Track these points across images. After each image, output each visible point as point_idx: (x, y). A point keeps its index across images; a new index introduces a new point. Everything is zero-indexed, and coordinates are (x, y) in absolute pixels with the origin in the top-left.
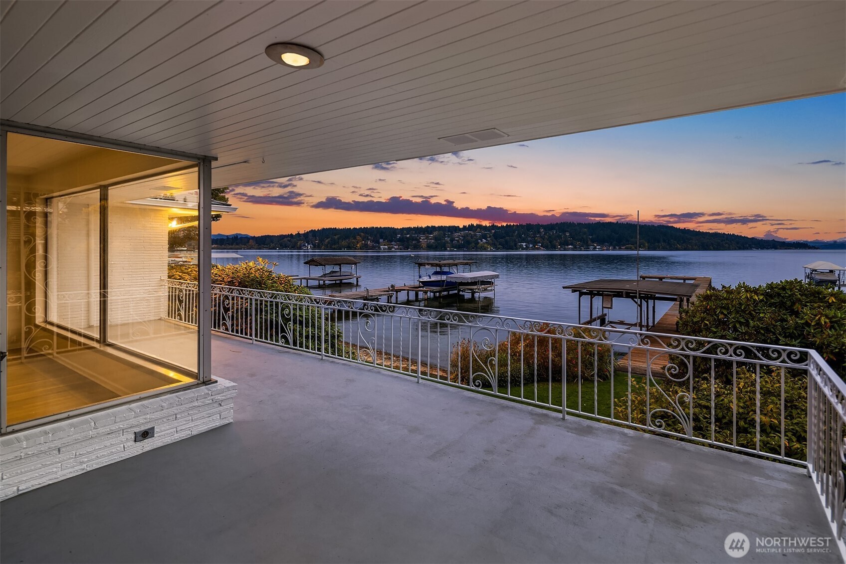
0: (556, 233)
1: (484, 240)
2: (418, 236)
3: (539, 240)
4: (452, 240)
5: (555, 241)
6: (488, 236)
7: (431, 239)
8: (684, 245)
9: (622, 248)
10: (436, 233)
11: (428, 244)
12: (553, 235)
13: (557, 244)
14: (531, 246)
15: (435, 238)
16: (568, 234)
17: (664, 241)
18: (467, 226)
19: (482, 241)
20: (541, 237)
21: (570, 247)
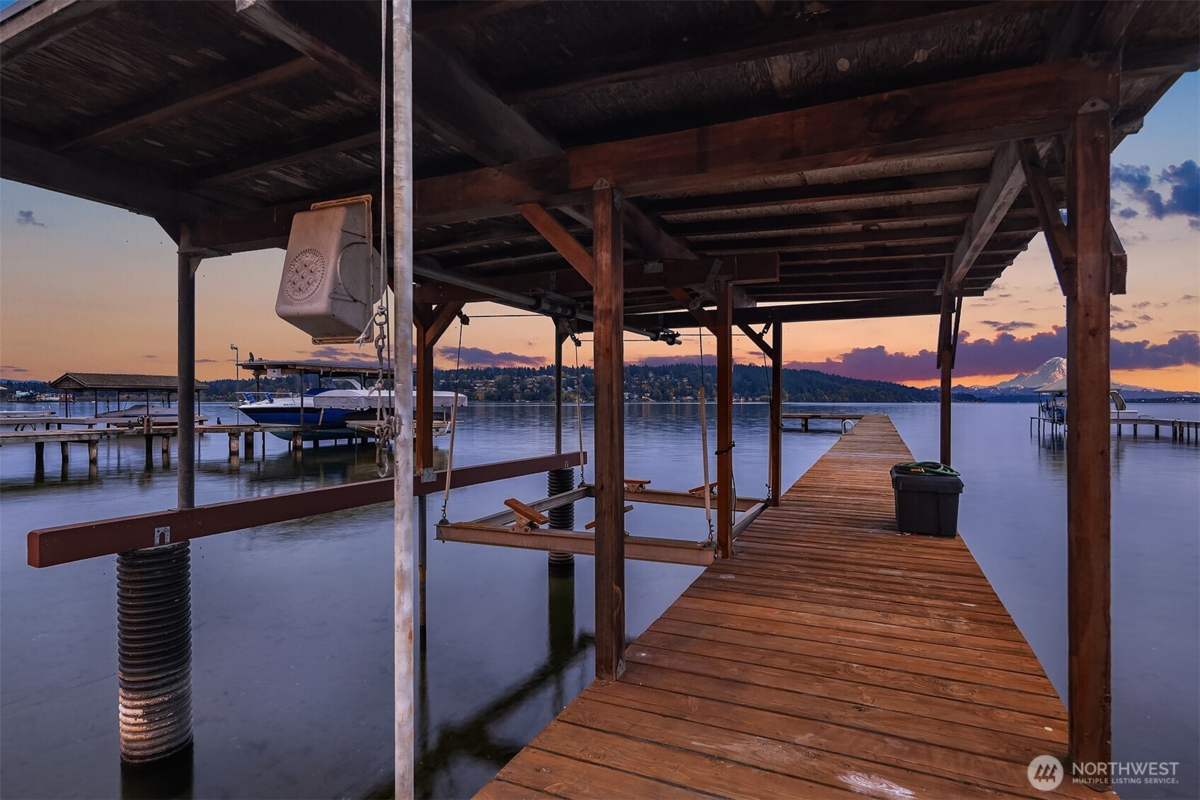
0: (670, 378)
1: (570, 389)
2: (471, 382)
3: (647, 388)
4: (523, 388)
5: (668, 390)
6: (576, 382)
7: (491, 386)
8: (833, 395)
9: (756, 399)
10: (499, 378)
11: (486, 393)
12: (666, 381)
13: (672, 394)
14: (636, 396)
15: (498, 385)
16: (685, 380)
17: (809, 391)
18: (546, 368)
19: (566, 389)
20: (650, 384)
21: (689, 398)
